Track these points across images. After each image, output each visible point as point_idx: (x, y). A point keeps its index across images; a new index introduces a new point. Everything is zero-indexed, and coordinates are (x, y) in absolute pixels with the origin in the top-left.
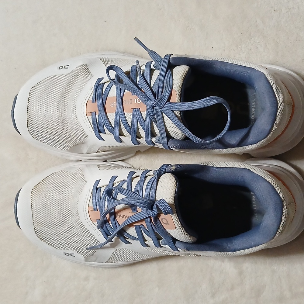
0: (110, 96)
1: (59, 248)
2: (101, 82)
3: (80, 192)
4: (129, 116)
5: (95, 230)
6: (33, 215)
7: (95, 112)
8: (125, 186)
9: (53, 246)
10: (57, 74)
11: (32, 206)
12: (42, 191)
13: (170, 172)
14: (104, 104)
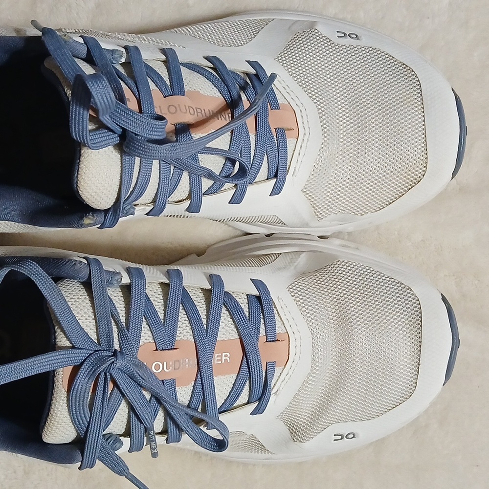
0: (232, 375)
1: (370, 49)
2: (253, 406)
3: (316, 170)
4: (184, 332)
5: (286, 87)
6: (424, 121)
7: (266, 341)
8: (206, 184)
9: (383, 54)
10: (359, 423)
11: (426, 141)
12: (403, 172)
13: (94, 211)
14: (245, 359)
